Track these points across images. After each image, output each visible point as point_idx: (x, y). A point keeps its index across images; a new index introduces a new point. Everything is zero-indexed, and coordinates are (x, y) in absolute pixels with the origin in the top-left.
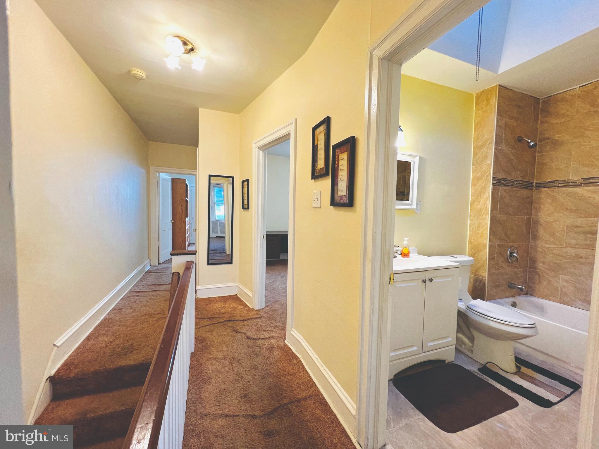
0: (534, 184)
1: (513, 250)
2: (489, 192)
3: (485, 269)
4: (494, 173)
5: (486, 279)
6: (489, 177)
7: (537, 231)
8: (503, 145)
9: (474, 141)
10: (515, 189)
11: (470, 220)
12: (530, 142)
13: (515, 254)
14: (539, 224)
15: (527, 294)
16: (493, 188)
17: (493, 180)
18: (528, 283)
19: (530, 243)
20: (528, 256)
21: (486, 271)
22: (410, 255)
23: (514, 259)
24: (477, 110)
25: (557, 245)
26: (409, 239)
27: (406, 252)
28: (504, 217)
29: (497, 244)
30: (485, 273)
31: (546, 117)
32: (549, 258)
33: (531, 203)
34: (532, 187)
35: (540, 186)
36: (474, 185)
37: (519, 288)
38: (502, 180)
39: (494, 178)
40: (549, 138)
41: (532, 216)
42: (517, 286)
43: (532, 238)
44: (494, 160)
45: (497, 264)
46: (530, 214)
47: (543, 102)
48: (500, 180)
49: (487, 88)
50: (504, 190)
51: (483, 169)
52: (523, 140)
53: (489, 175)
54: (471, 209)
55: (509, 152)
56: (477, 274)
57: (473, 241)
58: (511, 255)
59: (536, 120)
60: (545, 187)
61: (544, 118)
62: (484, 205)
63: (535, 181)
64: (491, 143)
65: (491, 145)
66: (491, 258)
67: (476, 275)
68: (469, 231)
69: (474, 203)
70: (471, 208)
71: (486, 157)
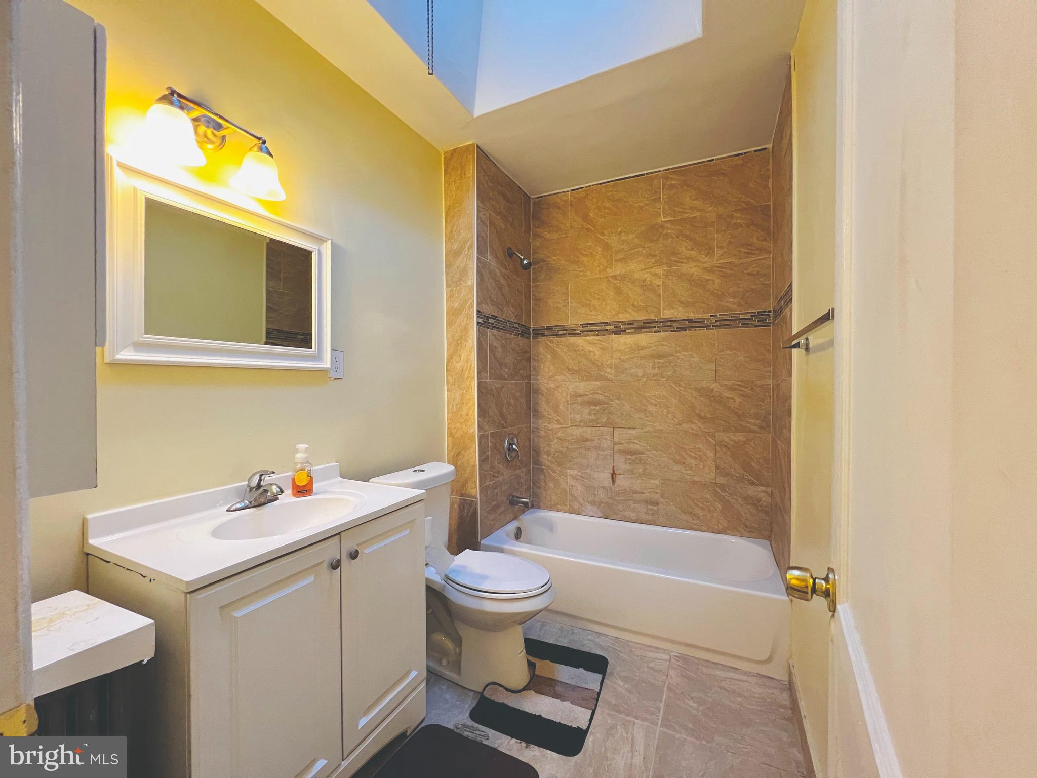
0: (531, 329)
1: (512, 439)
2: (473, 338)
3: (475, 482)
4: (478, 304)
5: (477, 501)
6: (471, 310)
7: (537, 403)
8: (490, 257)
9: (445, 241)
10: (508, 336)
11: (448, 390)
12: (523, 260)
13: (514, 446)
14: (541, 393)
15: (532, 507)
16: (479, 331)
17: (478, 317)
18: (533, 488)
19: (532, 425)
20: (530, 445)
21: (476, 485)
22: (315, 486)
23: (514, 455)
24: (447, 183)
25: (560, 423)
26: (307, 446)
27: (302, 481)
28: (497, 384)
29: (491, 433)
30: (475, 490)
31: (539, 228)
32: (555, 445)
33: (529, 360)
34: (528, 334)
35: (539, 333)
36: (449, 324)
37: (523, 503)
38: (491, 318)
39: (479, 312)
40: (543, 261)
41: (532, 382)
42: (520, 500)
43: (534, 415)
44: (477, 280)
45: (492, 467)
46: (529, 377)
47: (534, 203)
48: (488, 318)
49: (460, 146)
50: (494, 335)
51: (462, 294)
52: (514, 255)
53: (472, 306)
54: (447, 371)
55: (497, 270)
56: (463, 492)
57: (454, 431)
58: (510, 449)
59: (528, 230)
60: (543, 335)
61: (536, 228)
62: (467, 362)
63: (532, 326)
64: (471, 246)
65: (471, 251)
66: (483, 460)
67: (462, 495)
68: (448, 413)
69: (452, 358)
70: (448, 368)
71: (464, 271)
